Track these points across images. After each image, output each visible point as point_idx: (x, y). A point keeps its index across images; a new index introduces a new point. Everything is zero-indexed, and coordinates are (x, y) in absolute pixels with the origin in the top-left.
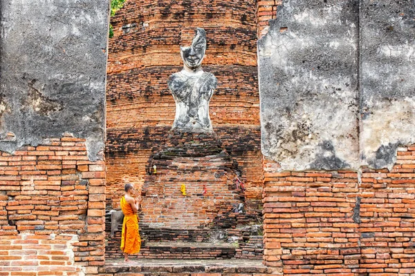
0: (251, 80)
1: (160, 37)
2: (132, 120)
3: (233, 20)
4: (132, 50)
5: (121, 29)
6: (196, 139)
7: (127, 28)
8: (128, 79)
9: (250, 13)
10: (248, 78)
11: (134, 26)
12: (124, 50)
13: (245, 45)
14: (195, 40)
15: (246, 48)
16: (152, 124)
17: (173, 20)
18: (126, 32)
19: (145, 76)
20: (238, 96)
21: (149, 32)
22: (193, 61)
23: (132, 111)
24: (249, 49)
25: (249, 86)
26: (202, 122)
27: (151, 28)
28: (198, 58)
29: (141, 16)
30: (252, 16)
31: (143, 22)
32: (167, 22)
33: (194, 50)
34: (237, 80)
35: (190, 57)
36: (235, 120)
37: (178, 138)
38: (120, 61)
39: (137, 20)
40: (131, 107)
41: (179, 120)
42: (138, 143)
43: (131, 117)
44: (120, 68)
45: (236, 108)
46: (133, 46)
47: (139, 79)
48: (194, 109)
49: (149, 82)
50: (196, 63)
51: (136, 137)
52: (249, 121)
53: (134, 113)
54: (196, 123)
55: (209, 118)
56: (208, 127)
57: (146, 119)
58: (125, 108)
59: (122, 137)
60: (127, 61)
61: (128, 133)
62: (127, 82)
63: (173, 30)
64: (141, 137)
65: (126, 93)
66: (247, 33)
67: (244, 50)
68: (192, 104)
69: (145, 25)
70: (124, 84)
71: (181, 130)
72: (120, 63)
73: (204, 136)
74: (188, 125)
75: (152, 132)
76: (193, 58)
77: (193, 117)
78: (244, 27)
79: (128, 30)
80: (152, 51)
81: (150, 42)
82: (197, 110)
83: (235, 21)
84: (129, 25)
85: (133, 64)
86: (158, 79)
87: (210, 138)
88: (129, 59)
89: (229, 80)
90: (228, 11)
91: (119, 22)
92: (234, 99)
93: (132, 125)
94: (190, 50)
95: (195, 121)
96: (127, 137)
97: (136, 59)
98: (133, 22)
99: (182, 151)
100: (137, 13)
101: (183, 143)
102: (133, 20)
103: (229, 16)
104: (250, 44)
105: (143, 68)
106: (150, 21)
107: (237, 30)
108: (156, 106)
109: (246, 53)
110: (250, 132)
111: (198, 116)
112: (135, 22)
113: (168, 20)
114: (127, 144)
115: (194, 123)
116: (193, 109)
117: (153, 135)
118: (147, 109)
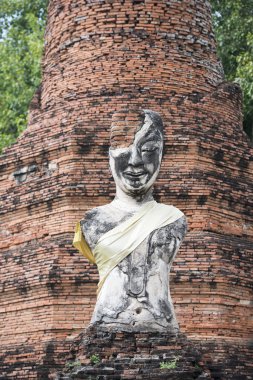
0: (235, 257)
1: (76, 184)
2: (25, 329)
3: (202, 158)
4: (29, 208)
5: (11, 177)
6: (142, 347)
7: (22, 174)
8: (21, 257)
9: (229, 148)
10: (230, 254)
11: (35, 170)
12: (15, 210)
13: (224, 198)
14: (140, 134)
15: (225, 204)
16: (59, 335)
17: (99, 157)
18: (20, 182)
19: (50, 250)
20: (213, 284)
21: (58, 177)
22: (134, 178)
23: (25, 312)
24: (230, 205)
25: (232, 267)
26: (156, 309)
27: (61, 172)
28: (146, 172)
29: (45, 153)
30: (233, 153)
31: (48, 162)
32: (89, 160)
33: (139, 154)
34: (210, 256)
35: (129, 170)
36: (209, 328)
37: (104, 345)
38: (9, 229)
39: (38, 160)
40: (24, 306)
41: (106, 304)
42: (33, 370)
43: (23, 323)
44: (8, 241)
45: (210, 308)
46: (30, 202)
47: (39, 257)
48: (139, 280)
49: (56, 261)
50: (143, 181)
51: (31, 359)
52: (234, 330)
53: (28, 316)
54: (144, 312)
55: (170, 301)
56: (169, 321)
57: (50, 327)
58: (13, 308)
59: (7, 360)
60: (19, 229)
61: (17, 352)
62: (18, 263)
63: (99, 173)
64: (40, 359)
65: (16, 282)
66: (225, 181)
67: (221, 208)
68: (134, 270)
69: (52, 166)
70: (13, 267)
71: (109, 325)
72: (8, 232)
73: (159, 340)
74: (125, 316)
75: (60, 350)
76: (136, 171)
77: (136, 296)
78: (220, 171)
79: (24, 177)
80: (63, 209)
81: (59, 191)
82: (145, 281)
83: (205, 159)
84: (24, 170)
85: (29, 233)
86: (72, 255)
87: (174, 343)
88: (24, 225)
89: (197, 256)
90: (193, 143)
91: (8, 165)
92: (206, 290)
93: (23, 338)
94: (128, 155)
95: (139, 305)
96: (14, 361)
97: (35, 223)
98: (31, 164)
99: (113, 373)
100: (39, 148)
101: (115, 355)
102: (31, 160)
103: (194, 150)
104: (231, 197)
105: (46, 238)
106: (59, 160)
107: (208, 175)
108: (68, 302)
109: (225, 212)
110: (236, 350)
111: (147, 295)
112: (34, 163)
113: (91, 157)
114: (14, 373)
115: (138, 311)
116: (136, 280)
117: (62, 355)
118: (52, 308)
